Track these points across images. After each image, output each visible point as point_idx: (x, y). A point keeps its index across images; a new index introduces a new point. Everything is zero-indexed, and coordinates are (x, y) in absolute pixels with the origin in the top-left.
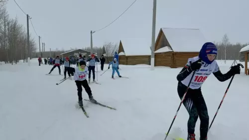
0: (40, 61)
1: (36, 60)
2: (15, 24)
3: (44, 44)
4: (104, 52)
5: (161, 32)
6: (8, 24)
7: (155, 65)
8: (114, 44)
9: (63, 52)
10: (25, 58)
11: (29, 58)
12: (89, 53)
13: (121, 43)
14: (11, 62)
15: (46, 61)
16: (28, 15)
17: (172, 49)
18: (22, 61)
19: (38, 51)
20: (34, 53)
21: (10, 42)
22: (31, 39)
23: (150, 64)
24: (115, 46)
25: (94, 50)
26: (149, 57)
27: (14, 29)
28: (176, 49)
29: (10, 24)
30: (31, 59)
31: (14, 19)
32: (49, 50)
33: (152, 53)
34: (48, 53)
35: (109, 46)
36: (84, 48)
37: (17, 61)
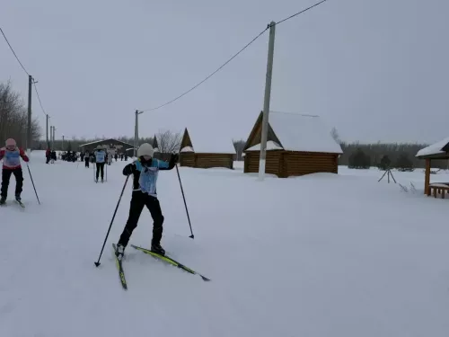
2: (6, 92)
3: (53, 128)
4: (155, 145)
8: (174, 134)
9: (84, 142)
11: (28, 150)
12: (126, 146)
13: (186, 132)
16: (30, 76)
20: (37, 142)
23: (232, 168)
26: (231, 156)
27: (4, 99)
28: (288, 146)
31: (5, 84)
32: (61, 139)
34: (59, 142)
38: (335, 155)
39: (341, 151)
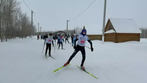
0: (38, 37)
1: (36, 37)
2: (25, 16)
3: (41, 28)
4: (74, 33)
5: (109, 21)
6: (22, 16)
7: (105, 41)
8: (80, 28)
10: (30, 35)
11: (32, 36)
12: (65, 33)
13: (84, 27)
14: (22, 37)
15: (42, 37)
16: (32, 11)
17: (115, 31)
18: (29, 37)
19: (37, 31)
20: (36, 33)
21: (22, 26)
22: (33, 25)
23: (101, 40)
24: (81, 29)
25: (69, 31)
26: (101, 36)
27: (24, 19)
28: (118, 31)
29: (23, 16)
30: (33, 36)
31: (25, 13)
32: (44, 31)
33: (103, 33)
34: (43, 32)
35: (77, 29)
36: (63, 30)
37: (25, 37)
38: (139, 34)
39: (141, 33)
